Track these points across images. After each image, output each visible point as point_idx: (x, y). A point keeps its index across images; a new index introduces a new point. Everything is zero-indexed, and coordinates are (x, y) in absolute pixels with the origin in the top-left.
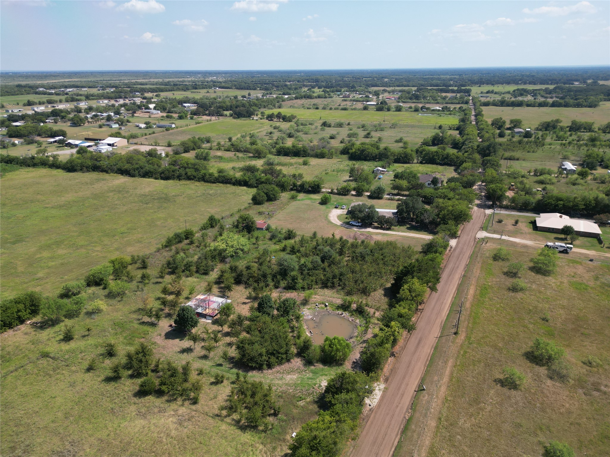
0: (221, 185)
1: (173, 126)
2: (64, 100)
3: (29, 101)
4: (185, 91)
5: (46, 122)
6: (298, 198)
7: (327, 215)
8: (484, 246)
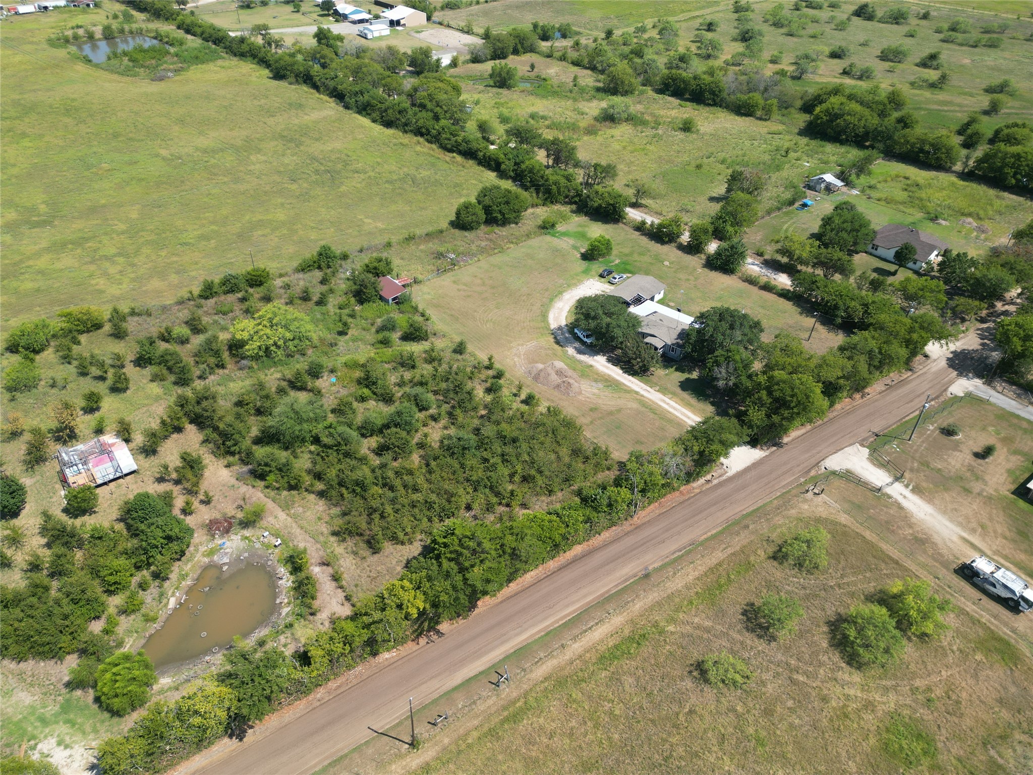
0: (459, 158)
6: (560, 227)
7: (561, 293)
8: (805, 501)
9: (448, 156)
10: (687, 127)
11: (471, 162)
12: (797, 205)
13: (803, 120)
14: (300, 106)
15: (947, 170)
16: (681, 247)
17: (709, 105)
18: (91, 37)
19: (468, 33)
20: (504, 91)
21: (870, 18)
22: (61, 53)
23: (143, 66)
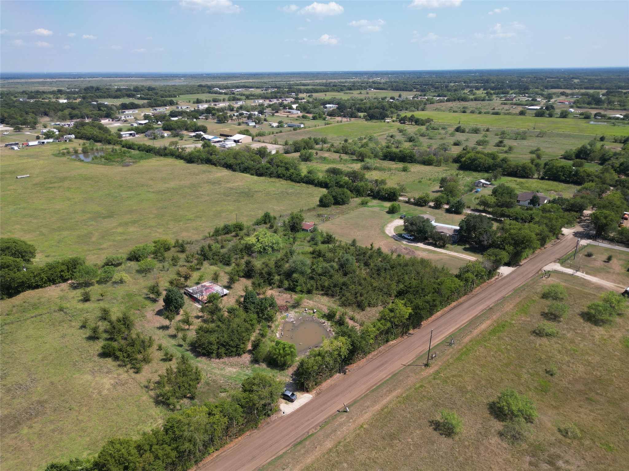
0: (304, 185)
1: (302, 126)
2: (227, 99)
3: (198, 100)
4: (339, 92)
5: (199, 119)
6: (369, 204)
7: (386, 224)
8: (544, 280)
9: (298, 184)
10: (405, 170)
11: (311, 186)
12: (473, 191)
13: (456, 165)
14: (209, 172)
15: (532, 178)
16: (430, 207)
17: (409, 162)
18: (76, 152)
19: (275, 144)
20: (308, 163)
21: (463, 131)
22: (65, 159)
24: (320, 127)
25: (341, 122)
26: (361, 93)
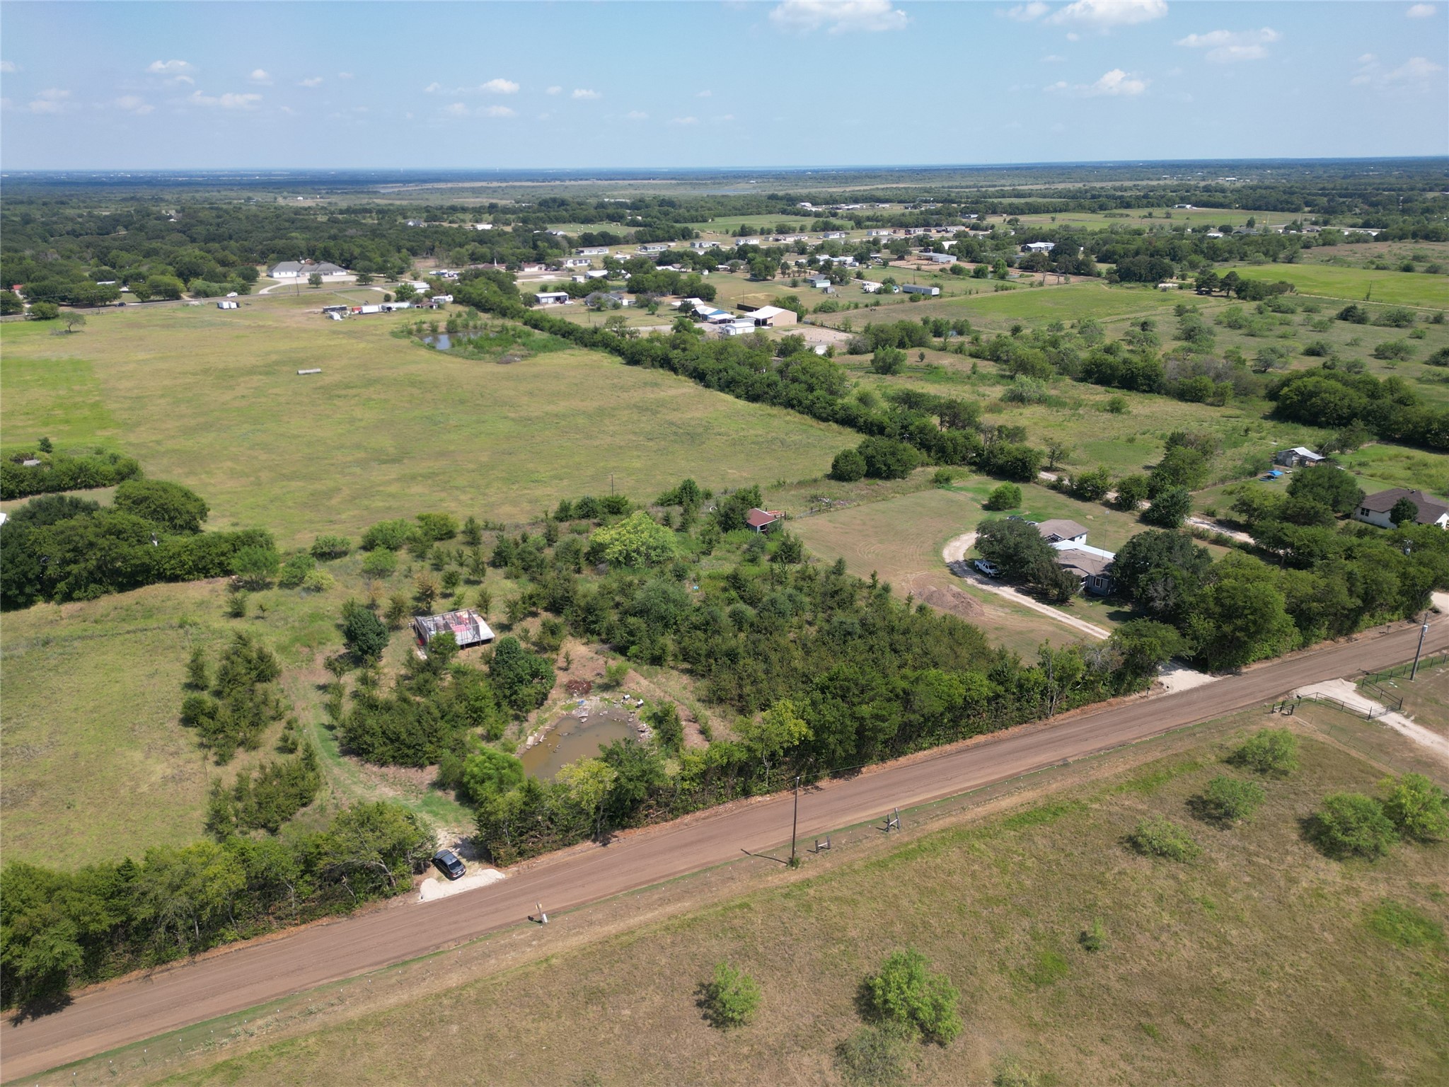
1: (936, 291)
3: (743, 228)
4: (1094, 211)
6: (955, 483)
9: (823, 425)
10: (1115, 408)
11: (849, 430)
12: (1260, 476)
13: (1269, 406)
14: (656, 385)
16: (1108, 504)
17: (1144, 391)
18: (434, 330)
19: (845, 331)
20: (888, 378)
21: (1361, 320)
23: (488, 352)
24: (979, 296)
25: (1041, 284)
26: (1150, 215)
